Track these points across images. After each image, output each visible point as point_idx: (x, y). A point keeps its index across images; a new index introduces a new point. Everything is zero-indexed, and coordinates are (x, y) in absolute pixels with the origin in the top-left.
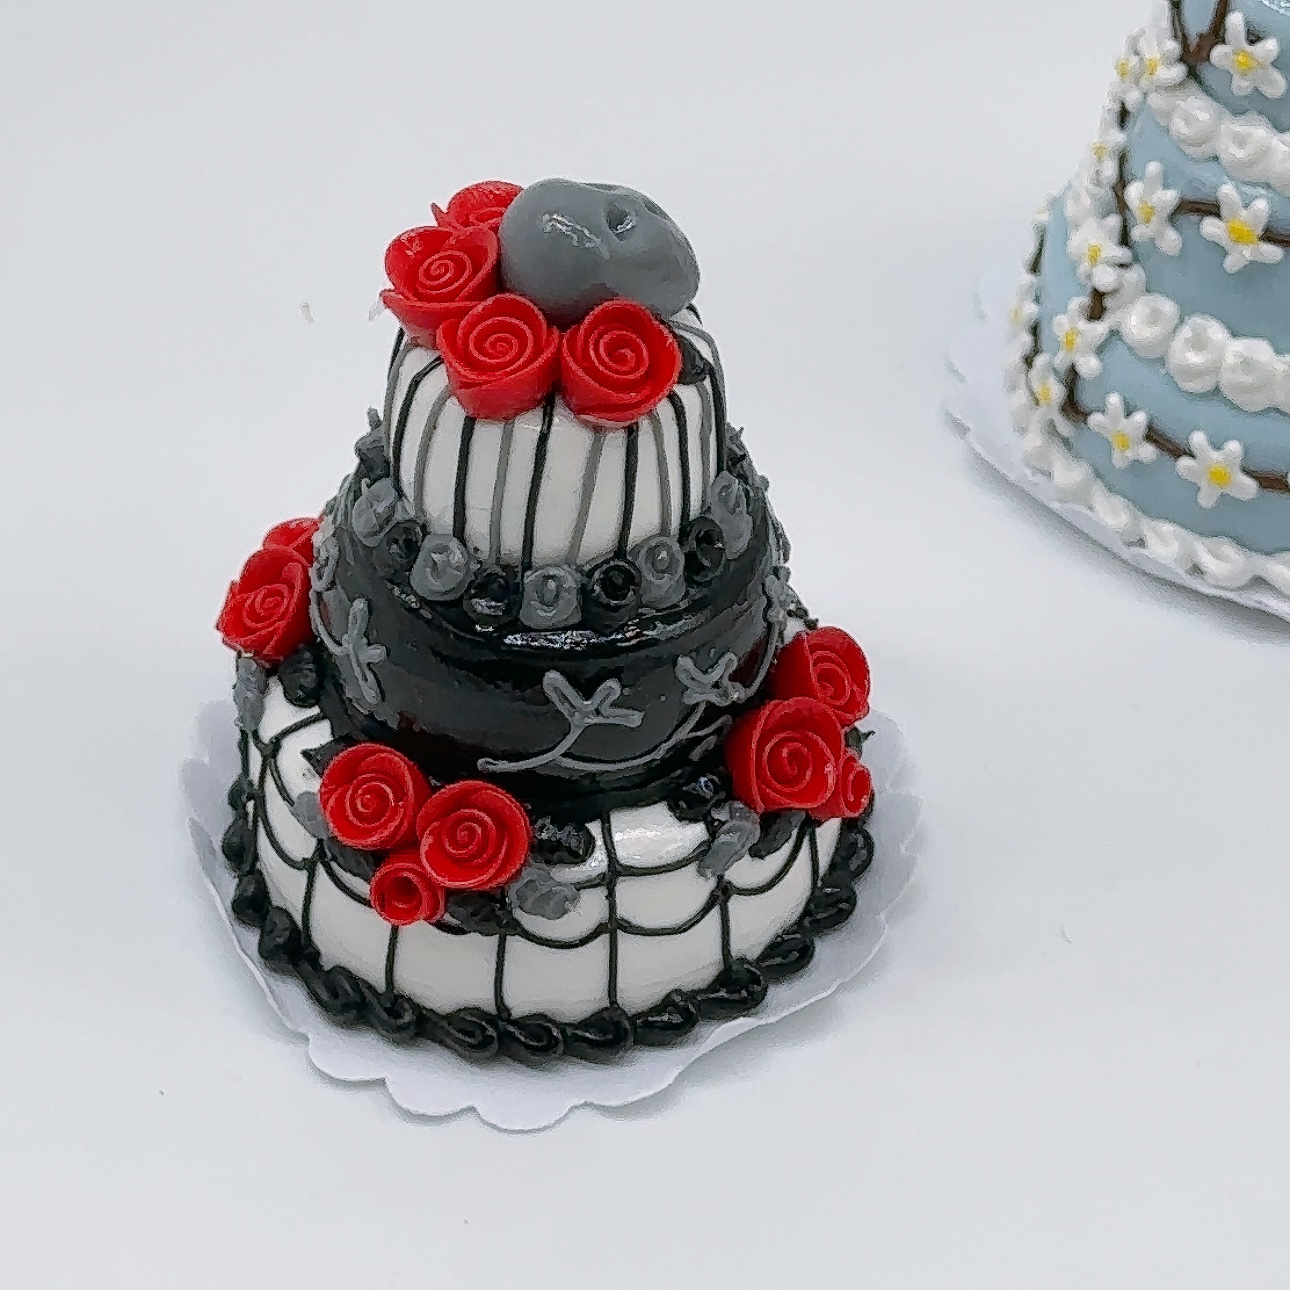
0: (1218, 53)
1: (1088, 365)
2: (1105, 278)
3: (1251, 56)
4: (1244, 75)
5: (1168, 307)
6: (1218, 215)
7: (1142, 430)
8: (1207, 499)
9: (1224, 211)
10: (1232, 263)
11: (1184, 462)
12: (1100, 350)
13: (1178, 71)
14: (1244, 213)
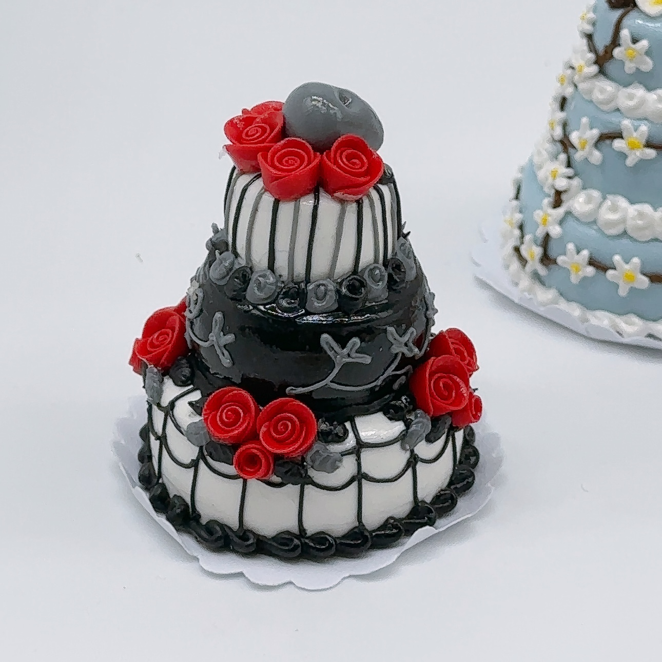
0: (617, 52)
1: (555, 231)
2: (562, 184)
3: (634, 50)
4: (631, 61)
5: (596, 194)
6: (622, 137)
7: (587, 260)
8: (623, 292)
9: (624, 135)
10: (630, 162)
11: (610, 272)
12: (561, 223)
13: (594, 69)
14: (635, 134)
